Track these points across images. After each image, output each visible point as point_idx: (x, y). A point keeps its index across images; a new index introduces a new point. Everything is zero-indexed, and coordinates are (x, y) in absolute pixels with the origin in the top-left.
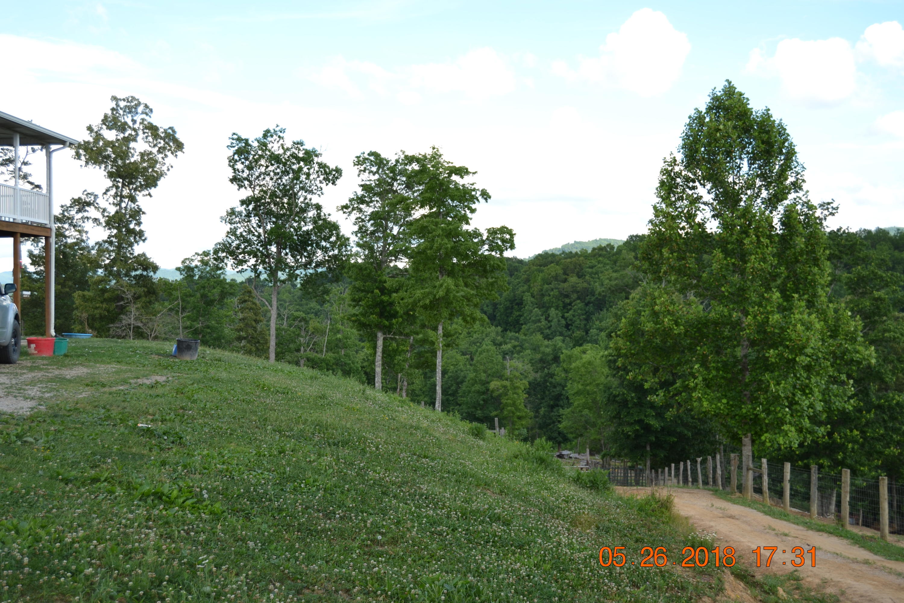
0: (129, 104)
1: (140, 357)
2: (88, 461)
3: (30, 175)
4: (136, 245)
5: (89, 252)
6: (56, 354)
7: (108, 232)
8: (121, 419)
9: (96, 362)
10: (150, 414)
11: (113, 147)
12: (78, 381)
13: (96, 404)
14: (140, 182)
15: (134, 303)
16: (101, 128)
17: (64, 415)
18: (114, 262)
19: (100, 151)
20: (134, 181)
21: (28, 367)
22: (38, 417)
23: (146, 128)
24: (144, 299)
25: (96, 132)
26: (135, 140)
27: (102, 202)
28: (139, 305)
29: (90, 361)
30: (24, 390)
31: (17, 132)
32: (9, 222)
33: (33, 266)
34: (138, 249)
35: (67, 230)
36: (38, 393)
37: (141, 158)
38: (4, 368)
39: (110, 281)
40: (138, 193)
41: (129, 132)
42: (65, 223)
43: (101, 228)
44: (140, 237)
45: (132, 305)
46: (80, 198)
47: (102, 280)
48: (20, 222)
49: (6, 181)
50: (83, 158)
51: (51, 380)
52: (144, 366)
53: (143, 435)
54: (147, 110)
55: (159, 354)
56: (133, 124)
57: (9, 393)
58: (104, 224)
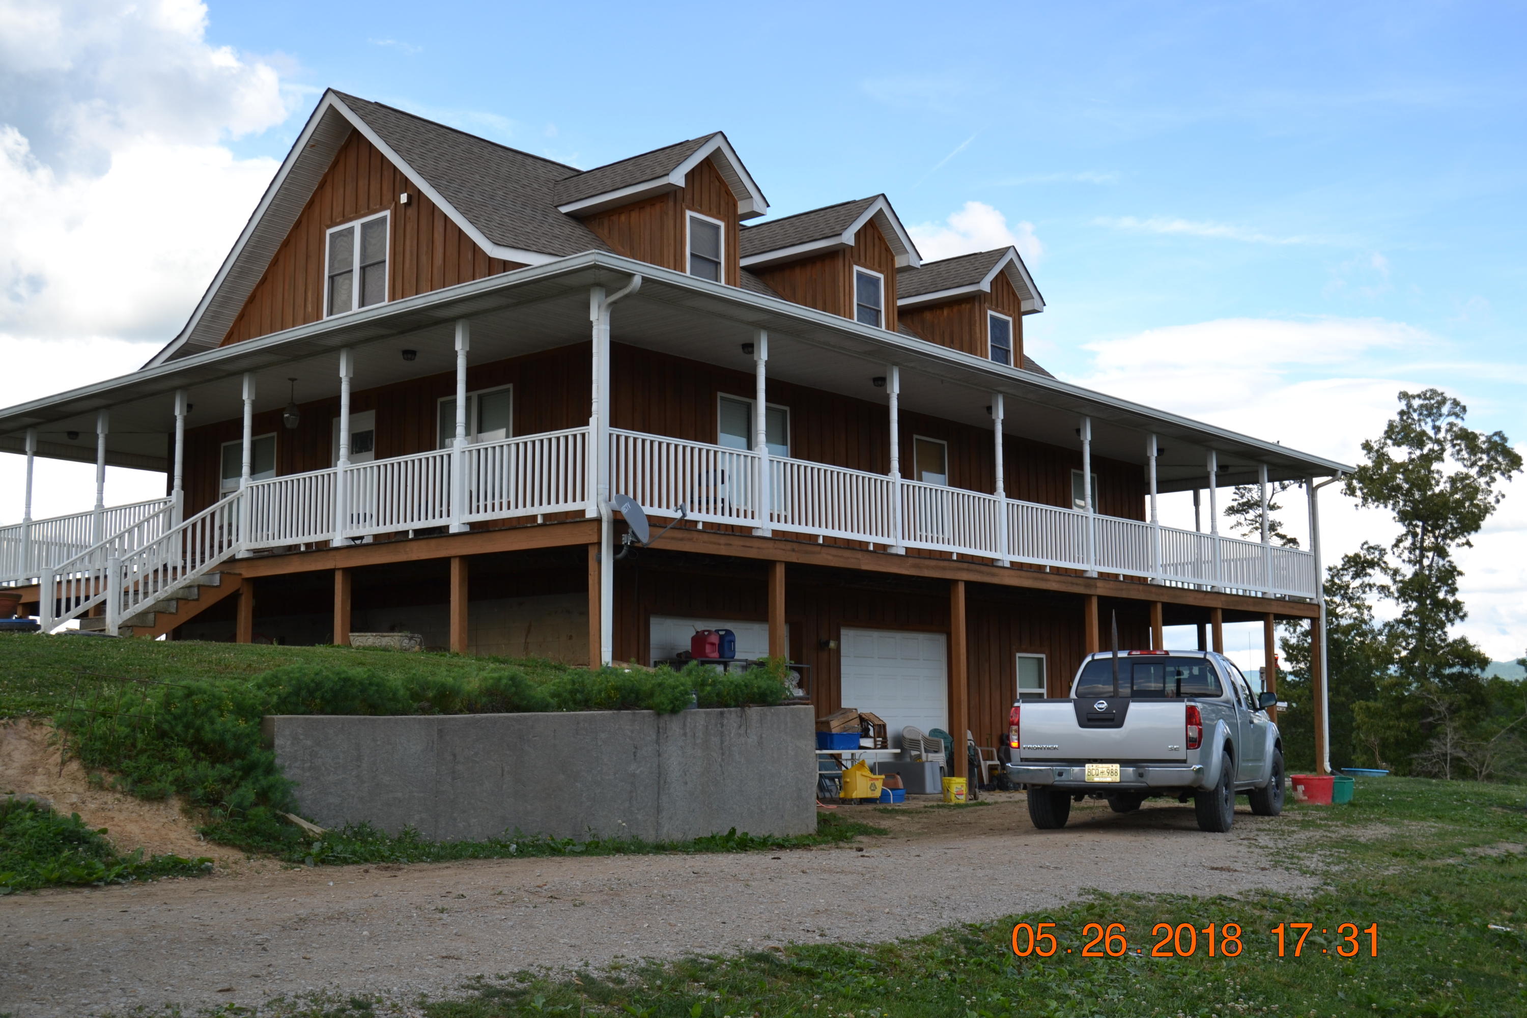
0: (1427, 402)
1: (1474, 810)
2: (1413, 981)
3: (1280, 524)
4: (1449, 625)
5: (1374, 638)
6: (1337, 801)
7: (1402, 607)
8: (1458, 915)
9: (1402, 816)
10: (1506, 909)
11: (1406, 472)
12: (1378, 846)
13: (1415, 886)
14: (1451, 524)
15: (1451, 719)
16: (1385, 444)
17: (1366, 903)
18: (1414, 653)
19: (1386, 480)
20: (1440, 523)
21: (1297, 822)
22: (1327, 904)
23: (1457, 437)
24: (1464, 713)
25: (1377, 451)
26: (1440, 458)
27: (1392, 561)
28: (1456, 724)
29: (1392, 814)
30: (1298, 858)
31: (1263, 462)
32: (1256, 598)
33: (1288, 663)
34: (1454, 632)
35: (1338, 606)
36: (1320, 864)
37: (1452, 486)
38: (1262, 822)
39: (1410, 684)
40: (1448, 541)
41: (1429, 446)
42: (1334, 595)
43: (1391, 602)
44: (1456, 613)
45: (1448, 723)
46: (1357, 556)
47: (1398, 683)
48: (1273, 597)
49: (1244, 535)
50: (1358, 493)
51: (1337, 844)
52: (1482, 826)
53: (1498, 945)
54: (1457, 410)
55: (1504, 806)
56: (1436, 434)
57: (1277, 862)
58: (1396, 595)
